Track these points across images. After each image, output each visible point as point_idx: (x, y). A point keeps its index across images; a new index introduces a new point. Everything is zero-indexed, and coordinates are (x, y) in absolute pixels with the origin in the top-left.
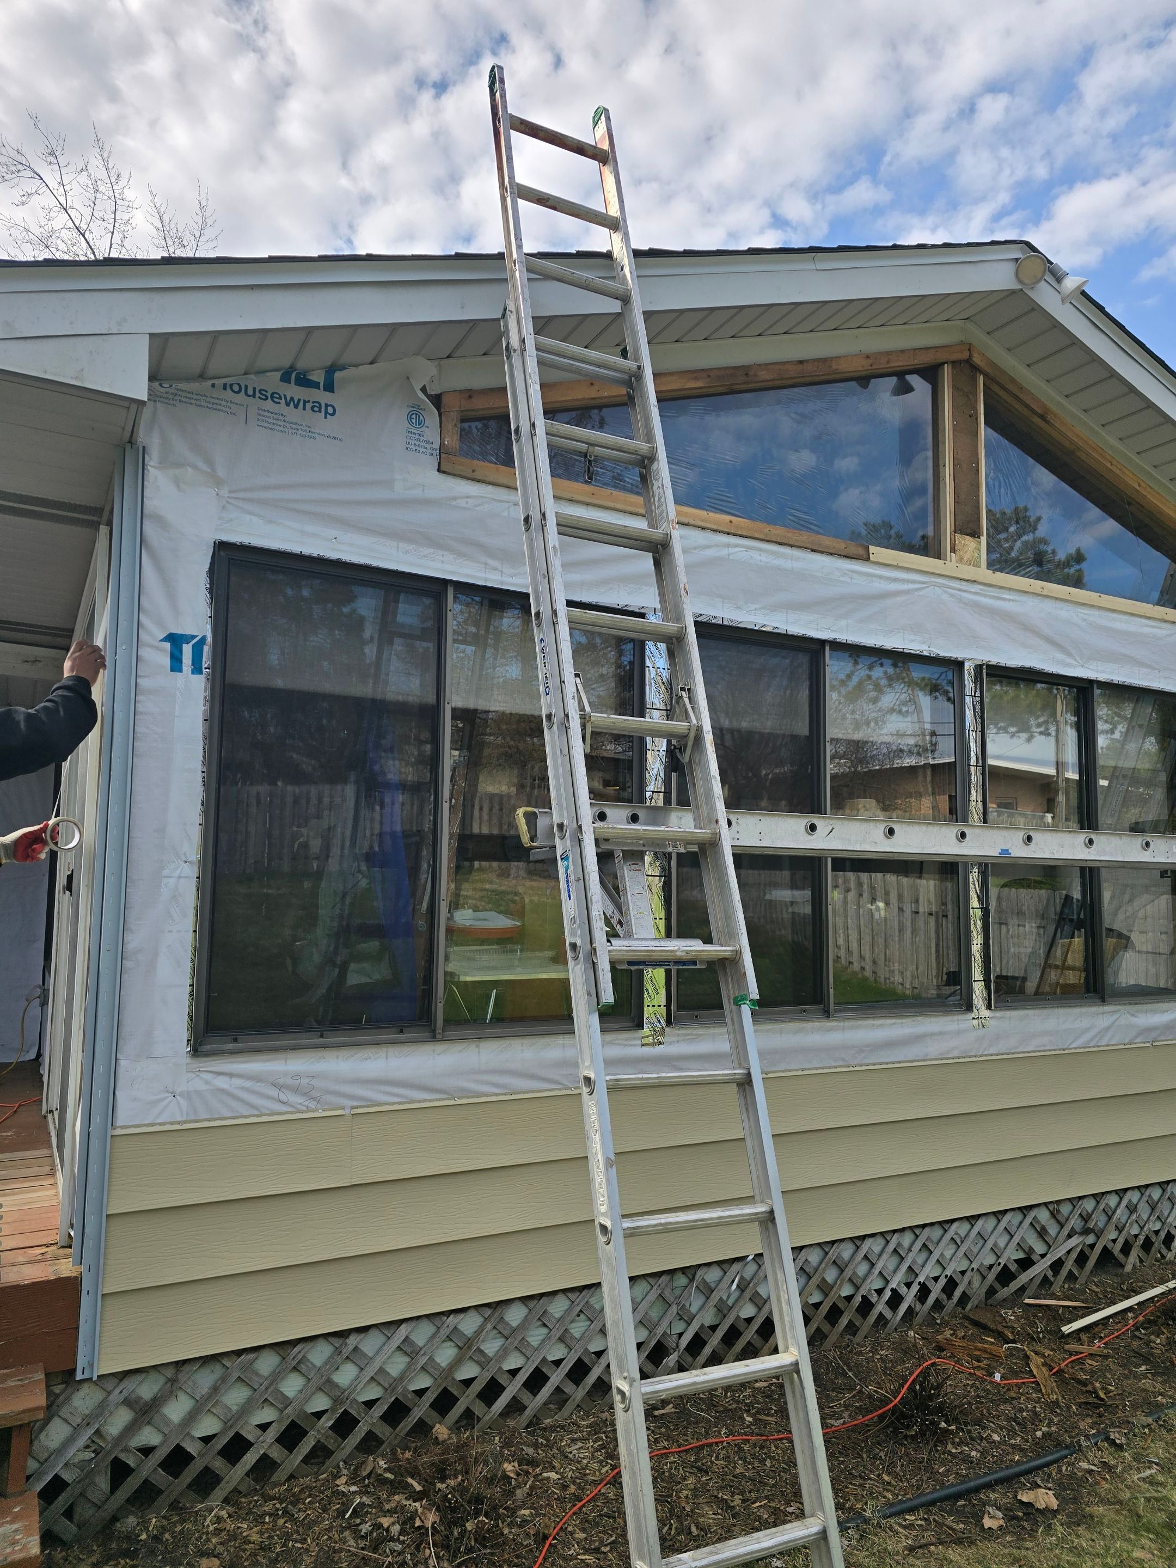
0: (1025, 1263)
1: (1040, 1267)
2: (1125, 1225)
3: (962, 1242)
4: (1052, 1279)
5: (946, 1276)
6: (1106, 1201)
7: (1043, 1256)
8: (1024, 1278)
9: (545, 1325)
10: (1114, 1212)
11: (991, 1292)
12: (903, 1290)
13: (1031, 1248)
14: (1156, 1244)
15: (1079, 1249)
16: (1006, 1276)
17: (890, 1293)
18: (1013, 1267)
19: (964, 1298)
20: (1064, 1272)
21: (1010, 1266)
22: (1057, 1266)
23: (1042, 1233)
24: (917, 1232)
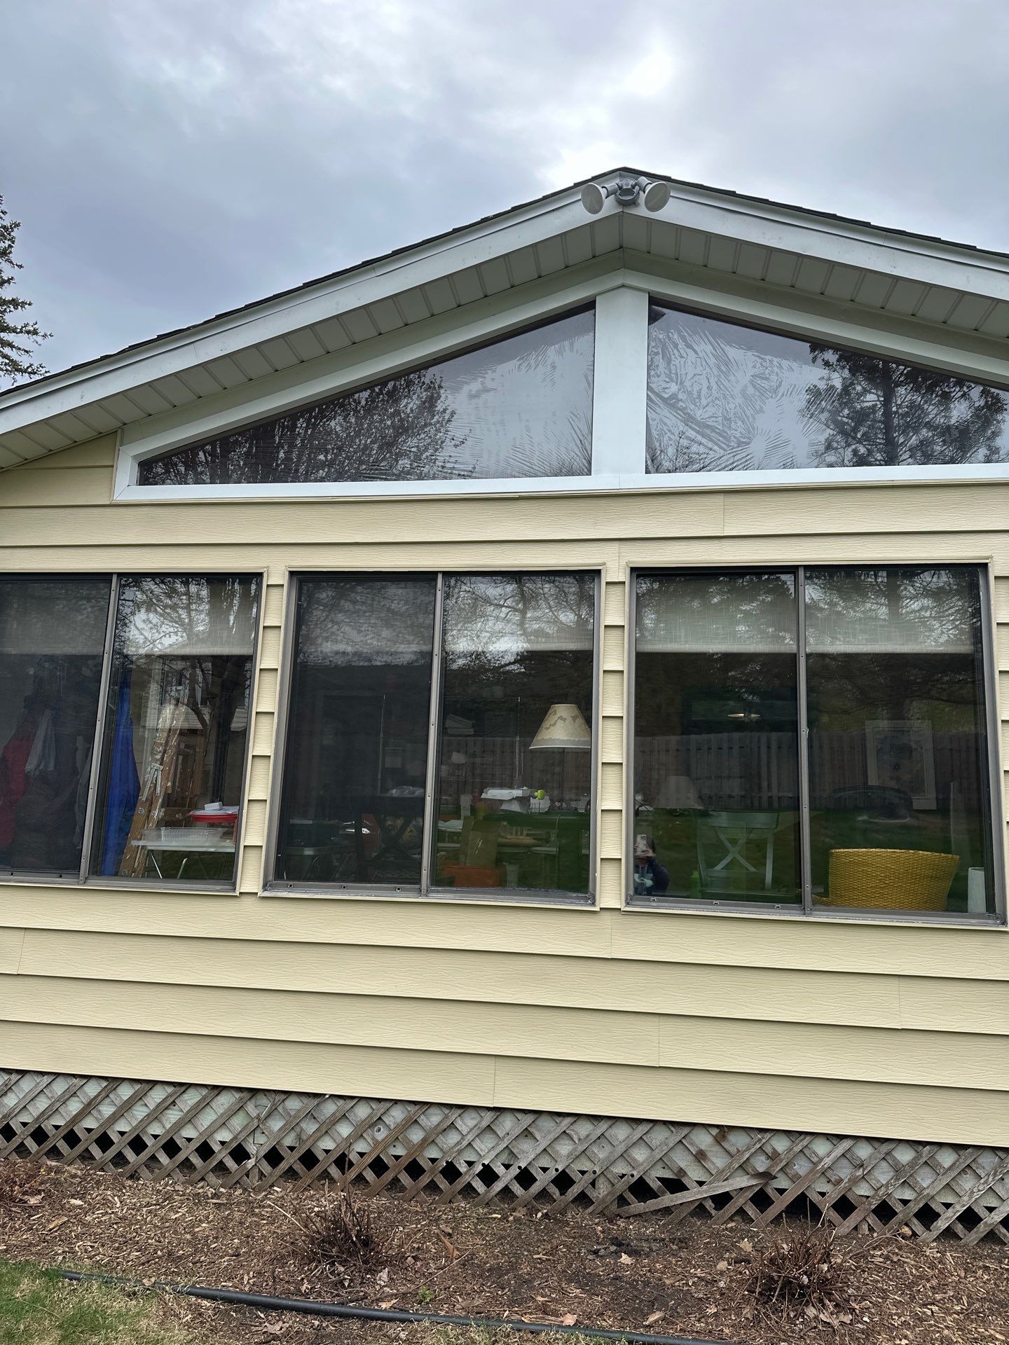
0: (675, 1185)
1: (693, 1194)
2: (841, 1180)
3: (580, 1139)
4: (713, 1212)
5: (557, 1170)
6: (805, 1143)
7: (701, 1183)
8: (668, 1199)
9: (146, 1105)
10: (821, 1160)
11: (622, 1200)
12: (500, 1170)
13: (681, 1170)
14: (900, 1216)
15: (756, 1189)
16: (641, 1189)
17: (481, 1167)
18: (655, 1185)
19: (583, 1199)
20: (731, 1208)
21: (651, 1184)
22: (722, 1200)
23: (700, 1156)
24: (519, 1116)
